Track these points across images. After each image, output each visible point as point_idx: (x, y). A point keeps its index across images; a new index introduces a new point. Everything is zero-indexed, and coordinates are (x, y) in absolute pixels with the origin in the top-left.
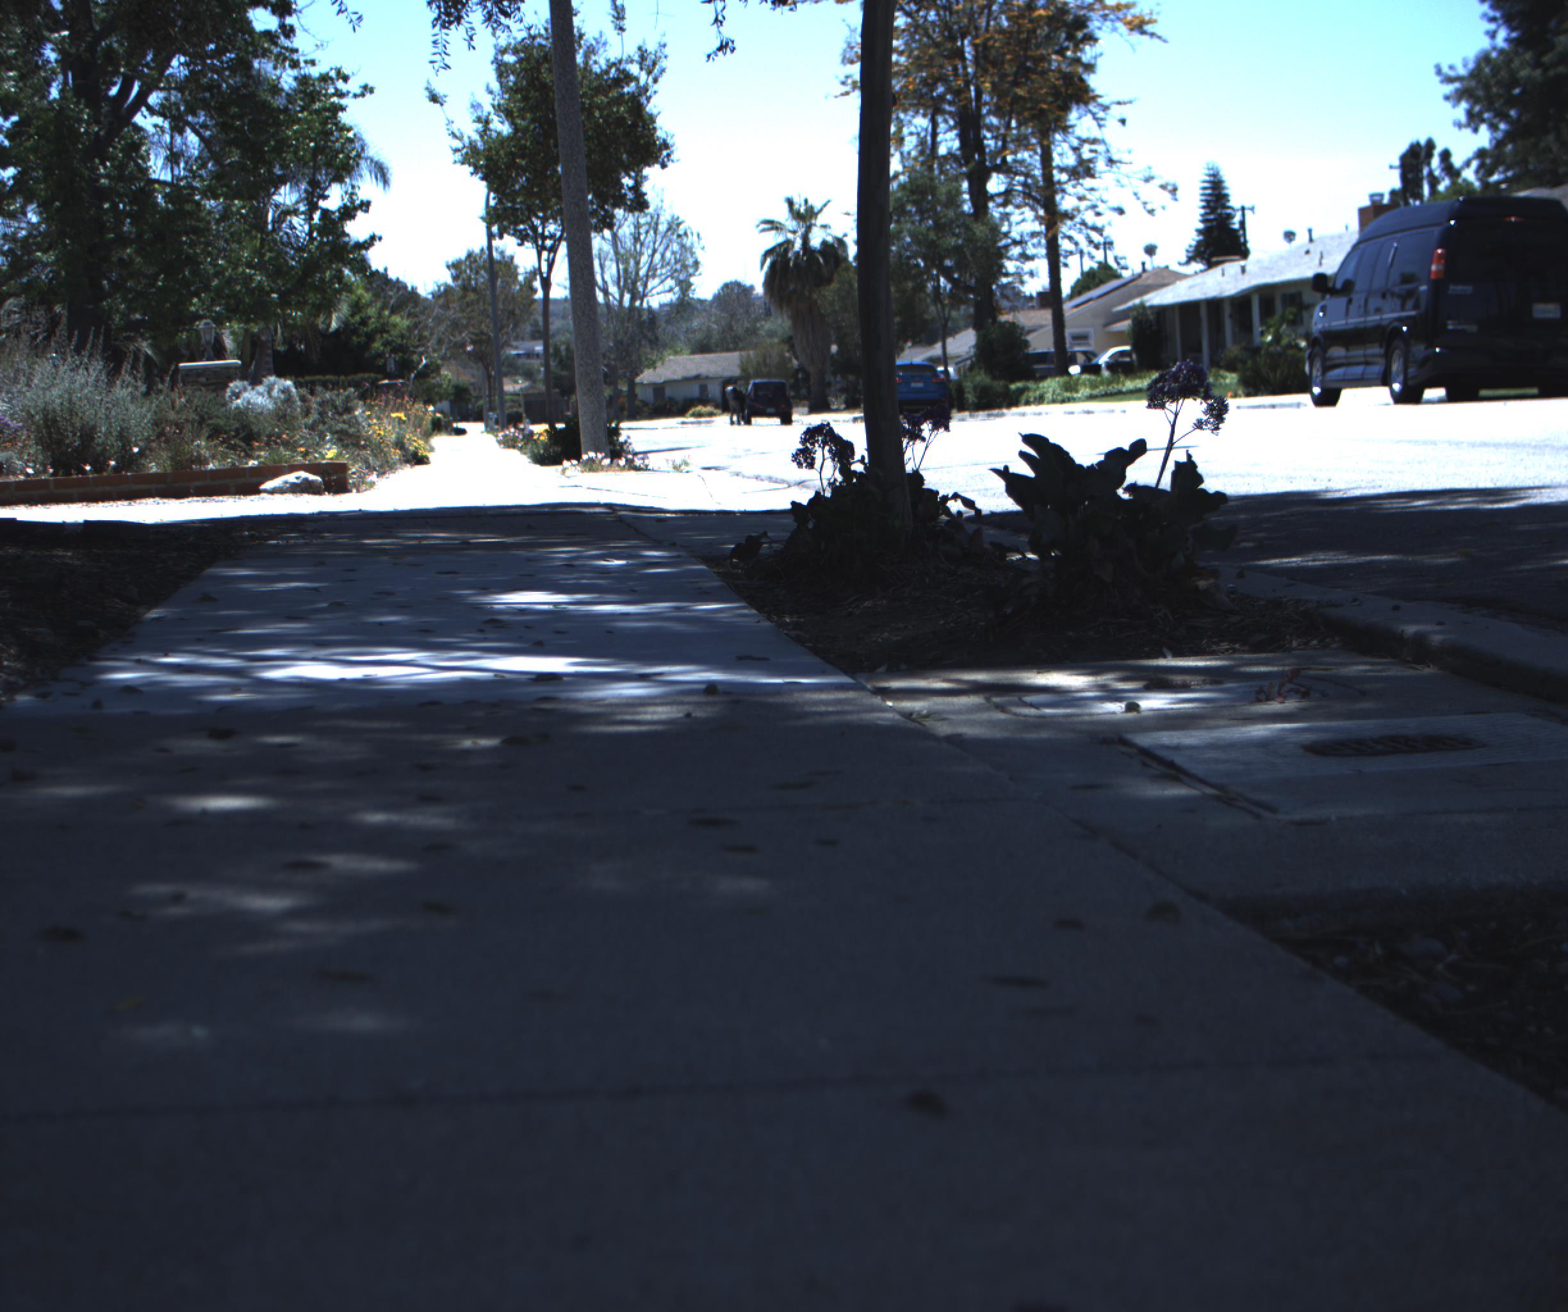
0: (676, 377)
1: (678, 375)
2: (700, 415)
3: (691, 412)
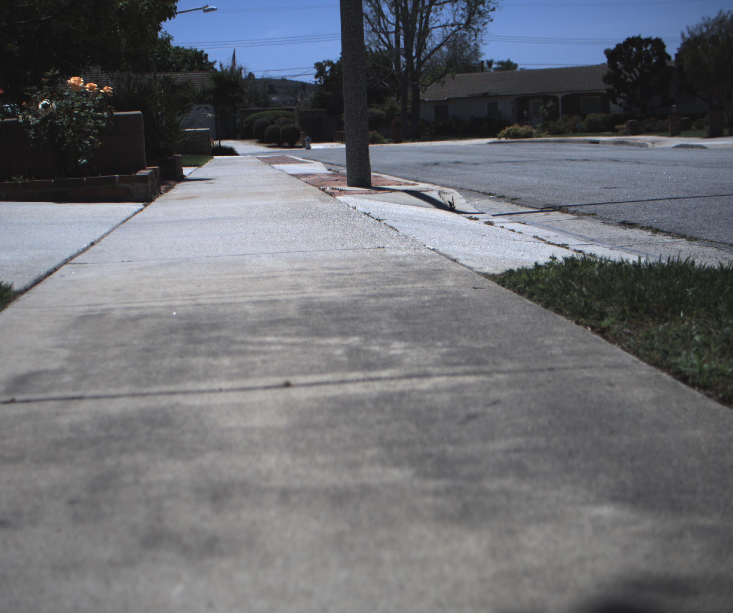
0: (460, 95)
1: (462, 93)
2: (516, 135)
3: (504, 132)
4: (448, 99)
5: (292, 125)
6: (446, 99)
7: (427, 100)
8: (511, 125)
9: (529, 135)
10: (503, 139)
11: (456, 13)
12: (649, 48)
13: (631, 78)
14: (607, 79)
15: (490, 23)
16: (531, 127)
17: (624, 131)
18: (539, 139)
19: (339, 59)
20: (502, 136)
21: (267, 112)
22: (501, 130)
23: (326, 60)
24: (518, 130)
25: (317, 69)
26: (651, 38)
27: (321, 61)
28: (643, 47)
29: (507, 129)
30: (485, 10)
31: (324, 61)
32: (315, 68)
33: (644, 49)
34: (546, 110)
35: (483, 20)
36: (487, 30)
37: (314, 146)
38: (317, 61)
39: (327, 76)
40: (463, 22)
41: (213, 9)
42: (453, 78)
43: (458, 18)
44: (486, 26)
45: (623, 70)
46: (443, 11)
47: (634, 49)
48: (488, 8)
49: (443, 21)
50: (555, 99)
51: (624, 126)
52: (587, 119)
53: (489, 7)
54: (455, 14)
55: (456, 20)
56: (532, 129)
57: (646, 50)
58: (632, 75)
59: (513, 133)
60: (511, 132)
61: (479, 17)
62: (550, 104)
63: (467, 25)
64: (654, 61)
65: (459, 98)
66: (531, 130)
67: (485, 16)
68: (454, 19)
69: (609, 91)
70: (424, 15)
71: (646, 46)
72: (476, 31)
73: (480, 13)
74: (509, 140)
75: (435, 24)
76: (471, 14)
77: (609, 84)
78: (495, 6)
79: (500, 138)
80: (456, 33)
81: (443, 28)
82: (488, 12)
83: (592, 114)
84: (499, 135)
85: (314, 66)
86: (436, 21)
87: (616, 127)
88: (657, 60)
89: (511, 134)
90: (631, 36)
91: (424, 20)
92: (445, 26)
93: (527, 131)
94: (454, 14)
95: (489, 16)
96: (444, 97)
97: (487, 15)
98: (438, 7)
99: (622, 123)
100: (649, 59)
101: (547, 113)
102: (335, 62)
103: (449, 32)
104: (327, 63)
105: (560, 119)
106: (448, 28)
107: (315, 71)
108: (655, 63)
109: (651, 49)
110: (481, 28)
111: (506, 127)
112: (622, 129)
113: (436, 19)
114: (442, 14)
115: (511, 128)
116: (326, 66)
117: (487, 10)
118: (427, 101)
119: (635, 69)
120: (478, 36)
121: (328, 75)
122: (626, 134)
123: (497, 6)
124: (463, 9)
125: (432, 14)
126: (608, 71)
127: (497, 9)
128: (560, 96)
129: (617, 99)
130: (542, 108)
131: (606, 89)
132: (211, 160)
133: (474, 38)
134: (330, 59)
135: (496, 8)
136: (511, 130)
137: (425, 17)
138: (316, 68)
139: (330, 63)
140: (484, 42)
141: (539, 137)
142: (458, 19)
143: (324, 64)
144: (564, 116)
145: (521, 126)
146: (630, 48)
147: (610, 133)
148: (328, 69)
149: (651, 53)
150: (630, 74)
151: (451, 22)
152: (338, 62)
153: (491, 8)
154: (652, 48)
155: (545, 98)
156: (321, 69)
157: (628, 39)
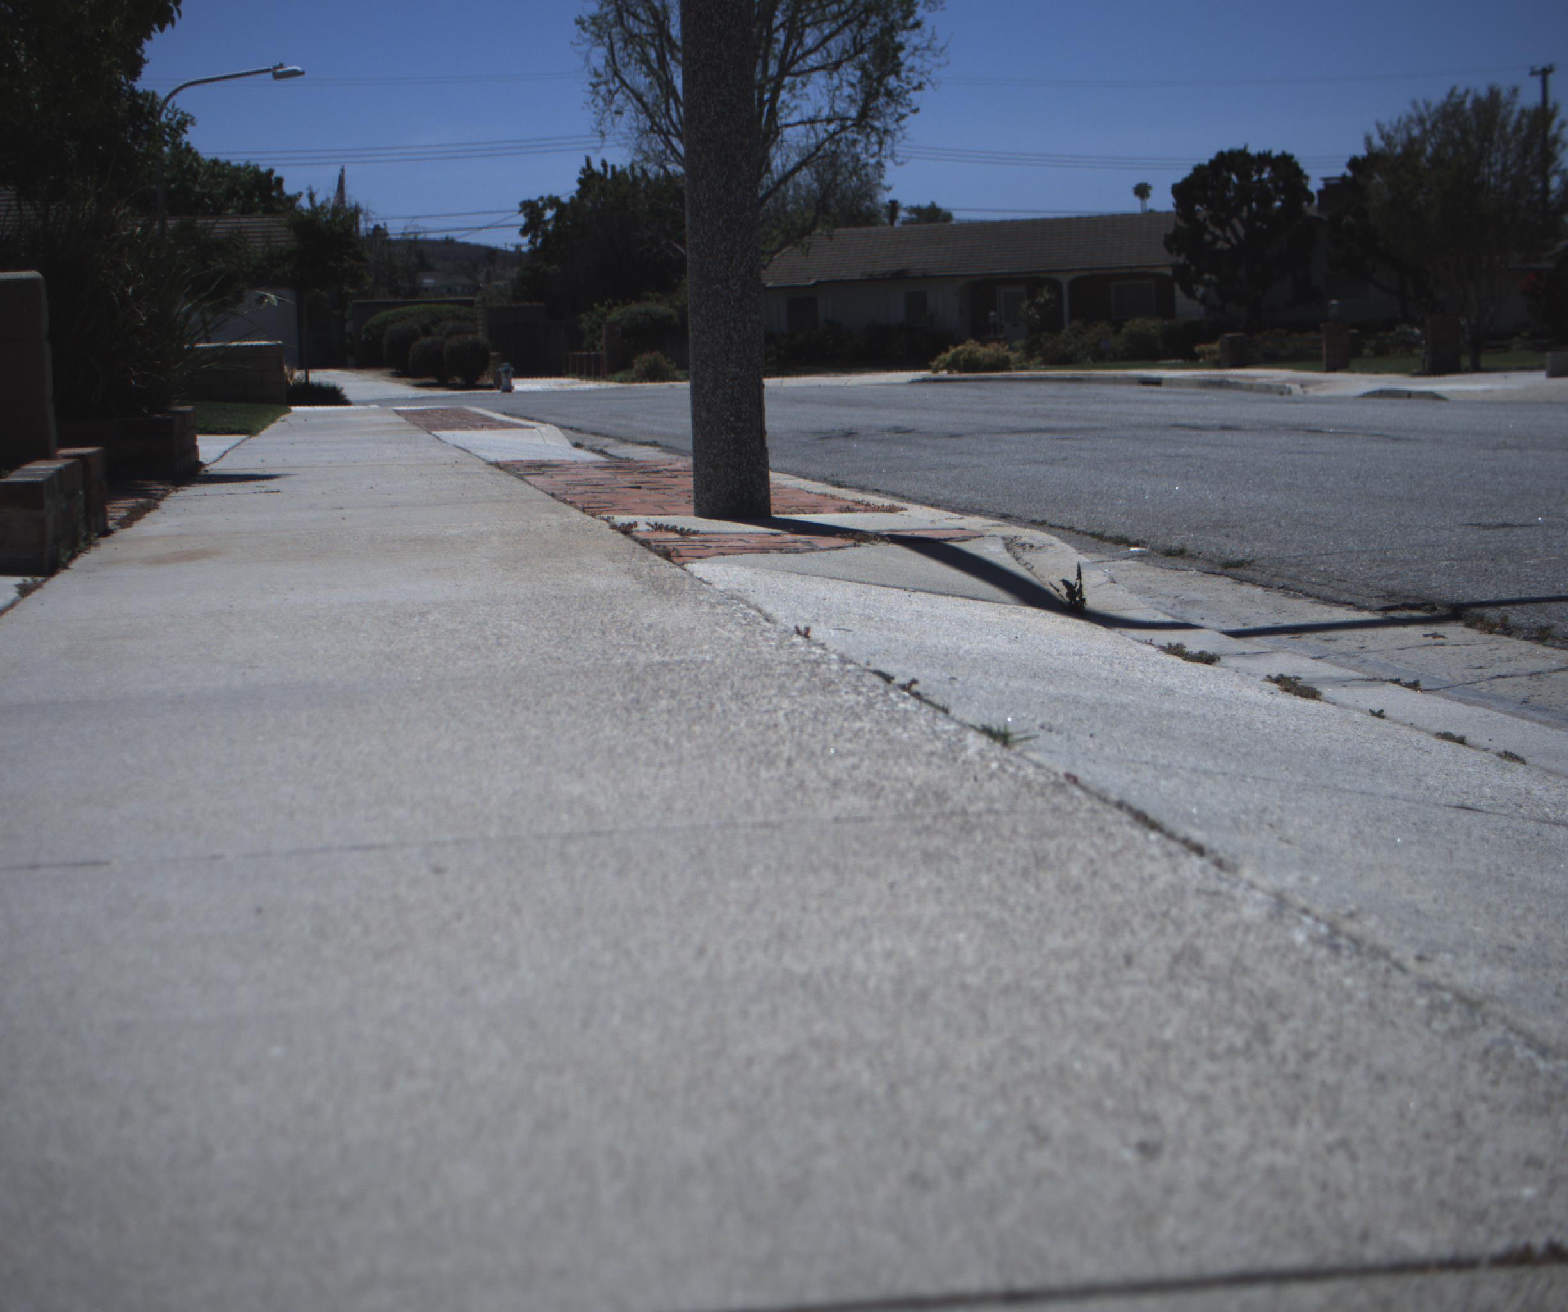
4: (818, 283)
5: (470, 338)
6: (812, 282)
7: (770, 284)
8: (962, 342)
9: (1001, 364)
10: (944, 373)
11: (838, 93)
12: (1265, 176)
13: (1228, 241)
14: (1173, 242)
15: (911, 116)
16: (1007, 347)
17: (1217, 357)
18: (1025, 373)
19: (574, 194)
20: (941, 366)
21: (416, 307)
22: (940, 354)
23: (546, 195)
24: (977, 354)
25: (526, 215)
26: (1270, 152)
27: (534, 197)
28: (1253, 173)
29: (953, 351)
30: (902, 87)
31: (541, 199)
32: (520, 212)
33: (1255, 178)
34: (1033, 310)
35: (896, 110)
36: (905, 131)
37: (521, 385)
38: (526, 198)
39: (547, 230)
40: (853, 113)
41: (294, 73)
42: (831, 237)
43: (840, 106)
44: (902, 123)
45: (1208, 223)
46: (810, 89)
47: (1234, 177)
48: (908, 83)
49: (809, 111)
50: (1055, 286)
51: (1216, 346)
52: (1125, 331)
53: (909, 80)
54: (834, 95)
55: (837, 109)
56: (1007, 350)
57: (1260, 181)
58: (1229, 234)
59: (965, 361)
60: (962, 357)
61: (888, 104)
62: (1044, 296)
63: (862, 121)
64: (1278, 204)
65: (842, 282)
66: (1006, 353)
67: (901, 100)
68: (832, 108)
69: (1176, 267)
70: (767, 96)
71: (1260, 171)
72: (882, 134)
73: (889, 94)
74: (956, 375)
75: (789, 115)
76: (871, 95)
77: (1178, 254)
78: (924, 80)
79: (935, 371)
80: (837, 137)
81: (808, 126)
82: (907, 92)
83: (1138, 321)
84: (934, 363)
85: (518, 208)
86: (792, 110)
87: (1197, 349)
88: (1283, 201)
89: (962, 363)
90: (1226, 149)
91: (766, 109)
92: (812, 121)
93: (996, 355)
94: (831, 95)
95: (910, 100)
96: (809, 279)
97: (905, 99)
98: (798, 79)
99: (1209, 341)
100: (1266, 200)
101: (1037, 317)
102: (565, 199)
103: (823, 135)
104: (547, 202)
105: (1066, 331)
106: (818, 126)
107: (521, 220)
108: (1280, 209)
109: (1270, 177)
110: (892, 127)
111: (950, 347)
112: (1212, 352)
113: (792, 105)
114: (807, 95)
115: (960, 348)
116: (544, 208)
117: (907, 87)
118: (771, 288)
119: (1236, 222)
120: (884, 147)
121: (550, 228)
122: (1218, 365)
123: (929, 80)
124: (852, 85)
125: (784, 95)
126: (1176, 225)
127: (928, 86)
128: (1065, 279)
129: (1195, 287)
130: (1025, 304)
131: (1172, 266)
132: (282, 418)
133: (875, 148)
134: (555, 194)
135: (925, 84)
136: (961, 353)
137: (768, 100)
138: (524, 212)
139: (554, 202)
140: (899, 160)
141: (1023, 368)
142: (840, 108)
143: (540, 204)
144: (1075, 323)
145: (984, 343)
146: (1225, 174)
147: (1179, 361)
148: (549, 214)
149: (1269, 185)
150: (1223, 230)
151: (825, 113)
152: (572, 199)
153: (915, 84)
154: (1272, 174)
155: (1033, 283)
156: (534, 216)
157: (1221, 155)
